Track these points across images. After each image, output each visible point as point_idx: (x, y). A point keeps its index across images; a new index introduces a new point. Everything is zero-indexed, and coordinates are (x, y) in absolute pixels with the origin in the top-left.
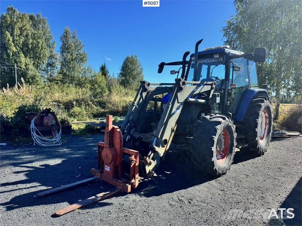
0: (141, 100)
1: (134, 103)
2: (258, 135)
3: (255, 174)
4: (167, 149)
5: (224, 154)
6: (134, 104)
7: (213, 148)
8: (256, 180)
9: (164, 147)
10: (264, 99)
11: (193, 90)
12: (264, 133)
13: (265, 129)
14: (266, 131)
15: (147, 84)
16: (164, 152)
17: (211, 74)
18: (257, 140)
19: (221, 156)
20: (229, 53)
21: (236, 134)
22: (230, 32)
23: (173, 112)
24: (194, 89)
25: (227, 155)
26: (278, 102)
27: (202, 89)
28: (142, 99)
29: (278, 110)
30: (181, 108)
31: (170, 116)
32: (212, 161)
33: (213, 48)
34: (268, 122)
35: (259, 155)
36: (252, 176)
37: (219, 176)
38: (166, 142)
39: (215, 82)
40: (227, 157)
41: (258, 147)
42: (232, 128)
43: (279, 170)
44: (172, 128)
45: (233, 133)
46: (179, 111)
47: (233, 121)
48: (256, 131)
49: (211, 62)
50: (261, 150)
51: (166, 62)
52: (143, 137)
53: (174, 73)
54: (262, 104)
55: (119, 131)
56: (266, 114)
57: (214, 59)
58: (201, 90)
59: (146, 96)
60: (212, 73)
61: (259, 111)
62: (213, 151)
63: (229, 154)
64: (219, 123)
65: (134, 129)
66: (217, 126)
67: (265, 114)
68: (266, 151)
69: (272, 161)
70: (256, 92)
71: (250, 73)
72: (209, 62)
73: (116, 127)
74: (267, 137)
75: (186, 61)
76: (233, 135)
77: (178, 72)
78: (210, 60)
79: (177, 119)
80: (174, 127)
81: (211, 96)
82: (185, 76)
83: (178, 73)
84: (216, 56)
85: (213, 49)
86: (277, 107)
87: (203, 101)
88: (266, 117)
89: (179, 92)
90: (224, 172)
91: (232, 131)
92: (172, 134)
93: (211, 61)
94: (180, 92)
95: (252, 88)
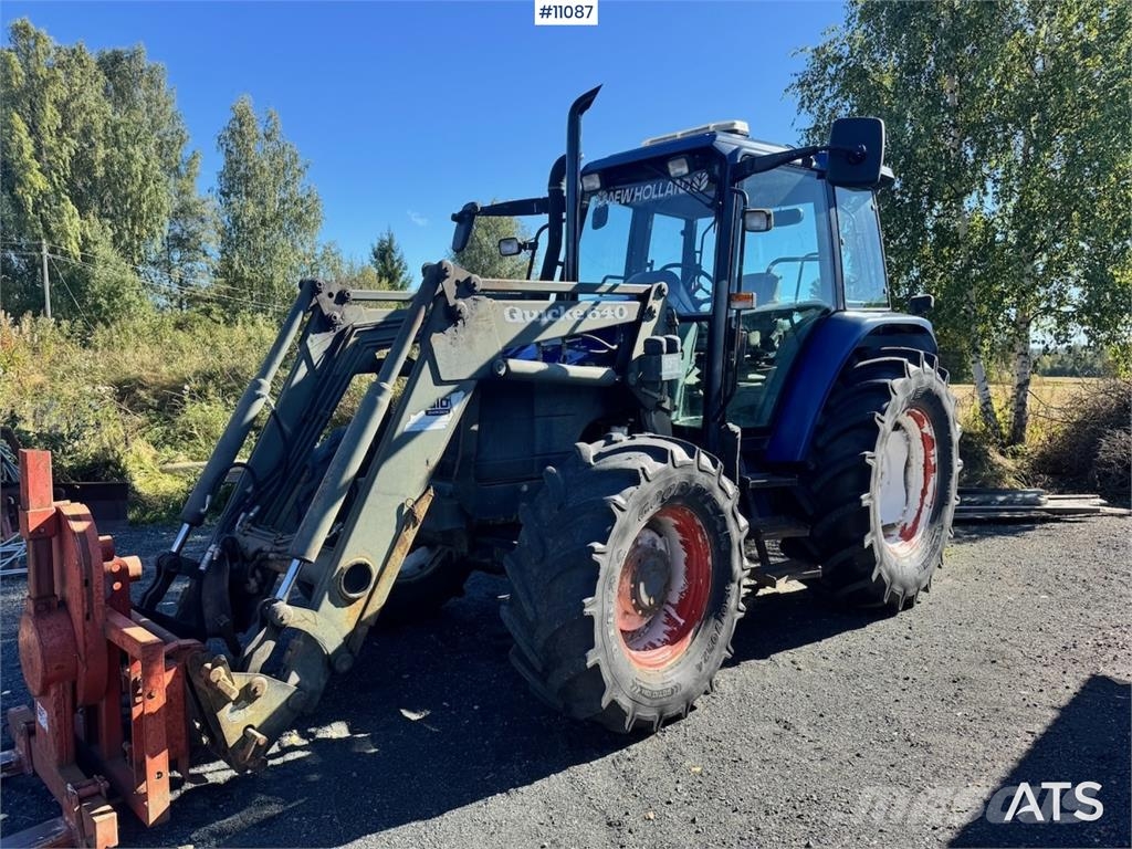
0: (303, 371)
1: (259, 386)
2: (878, 519)
3: (826, 718)
4: (370, 612)
5: (682, 621)
6: (258, 392)
7: (594, 603)
8: (819, 755)
9: (351, 602)
10: (905, 360)
12: (920, 511)
13: (924, 492)
14: (929, 499)
15: (331, 295)
16: (348, 628)
17: (698, 255)
18: (871, 546)
19: (669, 628)
20: (736, 152)
21: (743, 522)
23: (409, 421)
24: (540, 316)
25: (697, 625)
26: (1022, 370)
27: (585, 316)
28: (304, 363)
29: (1023, 404)
30: (458, 409)
32: (590, 664)
33: (679, 135)
34: (934, 460)
36: (803, 730)
38: (360, 577)
39: (660, 287)
40: (694, 638)
41: (880, 575)
42: (719, 496)
43: (951, 690)
44: (402, 506)
45: (724, 520)
46: (446, 425)
47: (720, 463)
48: (865, 503)
49: (660, 195)
50: (898, 589)
51: (484, 202)
52: (271, 552)
53: (515, 249)
54: (897, 383)
55: (83, 534)
56: (926, 424)
57: (675, 183)
58: (579, 323)
59: (329, 353)
60: (701, 252)
61: (878, 415)
62: (591, 619)
63: (707, 618)
64: (632, 477)
65: (257, 508)
66: (618, 491)
67: (921, 427)
68: (926, 589)
69: (939, 638)
70: (869, 329)
71: (841, 242)
72: (654, 197)
73: (71, 508)
74: (930, 527)
76: (725, 527)
77: (534, 246)
78: (657, 192)
79: (434, 461)
80: (416, 502)
81: (639, 350)
82: (562, 264)
84: (678, 170)
85: (679, 137)
86: (1018, 394)
87: (596, 372)
88: (924, 437)
89: (442, 330)
90: (671, 712)
91: (718, 511)
92: (404, 533)
93: (663, 191)
94: (450, 330)
95: (850, 314)
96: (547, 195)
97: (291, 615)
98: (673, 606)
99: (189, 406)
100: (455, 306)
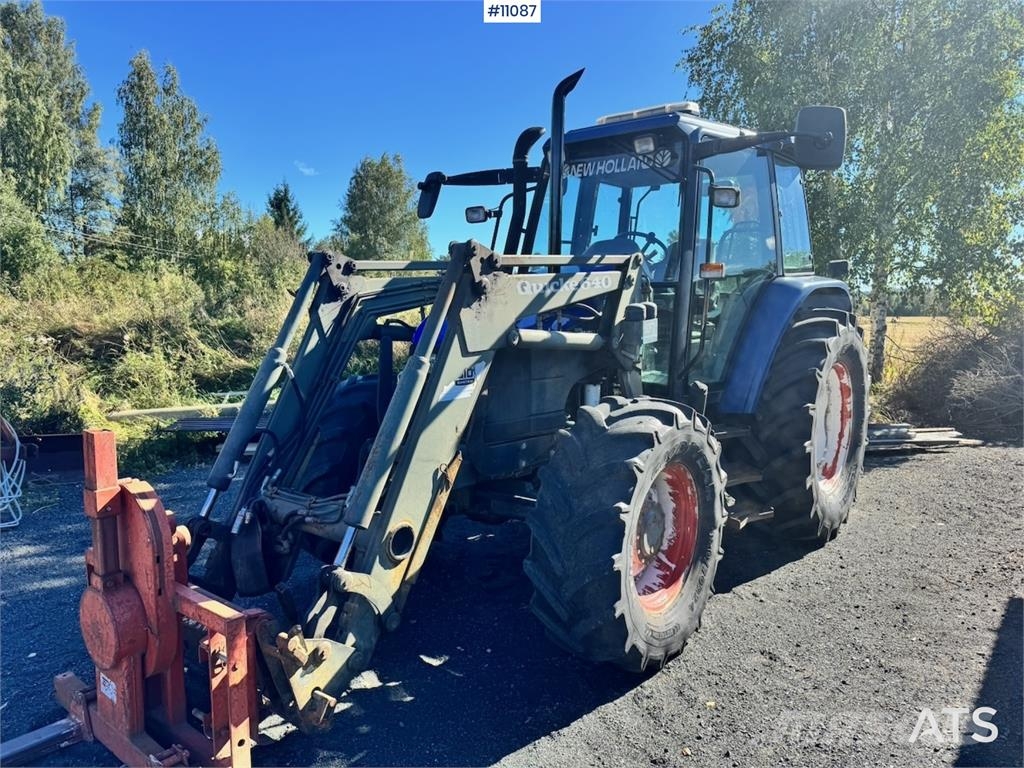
0: (315, 339)
1: (277, 355)
2: (815, 461)
3: (804, 647)
4: (413, 570)
5: (673, 566)
6: (277, 361)
7: (620, 559)
8: (810, 685)
9: (397, 563)
10: (836, 321)
11: (537, 292)
12: (838, 452)
13: (841, 435)
14: (845, 441)
15: (339, 266)
16: (395, 587)
17: (634, 220)
18: (811, 487)
19: (661, 573)
20: (696, 132)
21: (724, 474)
22: (710, 65)
23: (440, 394)
24: (545, 289)
25: (687, 568)
26: (881, 318)
27: (579, 286)
28: (315, 331)
29: (881, 348)
30: (480, 378)
31: (425, 415)
32: (617, 615)
33: (635, 113)
34: (850, 407)
35: (819, 544)
36: (788, 660)
37: (653, 668)
38: (404, 539)
39: (637, 257)
40: (685, 581)
41: (816, 512)
42: (707, 452)
43: (898, 616)
44: (437, 471)
45: (710, 473)
46: (471, 393)
47: (709, 423)
48: (808, 450)
49: (623, 170)
50: (827, 523)
51: (448, 174)
52: (308, 515)
54: (831, 341)
55: (152, 512)
56: (845, 376)
57: (637, 159)
58: (574, 293)
59: (338, 321)
60: (636, 218)
61: (818, 371)
62: (619, 572)
63: (695, 563)
64: (647, 441)
65: (279, 471)
66: (636, 455)
67: (840, 378)
68: (845, 522)
69: (868, 566)
70: (805, 294)
71: (779, 213)
72: (617, 171)
73: (136, 486)
74: (847, 466)
75: (529, 166)
76: (711, 480)
77: (498, 214)
78: (619, 165)
79: (461, 429)
80: (449, 466)
81: (620, 317)
82: (523, 231)
83: (495, 219)
84: (644, 147)
85: (635, 116)
86: (877, 338)
87: (586, 338)
88: (843, 388)
89: (469, 306)
90: (673, 650)
91: (707, 466)
92: (439, 496)
93: (626, 166)
94: (475, 305)
95: (788, 279)
96: (512, 167)
97: (352, 581)
98: (663, 552)
99: (129, 355)
100: (481, 282)
